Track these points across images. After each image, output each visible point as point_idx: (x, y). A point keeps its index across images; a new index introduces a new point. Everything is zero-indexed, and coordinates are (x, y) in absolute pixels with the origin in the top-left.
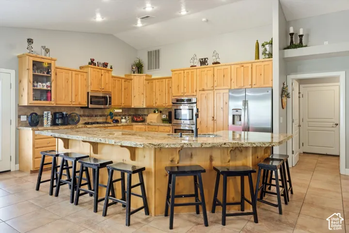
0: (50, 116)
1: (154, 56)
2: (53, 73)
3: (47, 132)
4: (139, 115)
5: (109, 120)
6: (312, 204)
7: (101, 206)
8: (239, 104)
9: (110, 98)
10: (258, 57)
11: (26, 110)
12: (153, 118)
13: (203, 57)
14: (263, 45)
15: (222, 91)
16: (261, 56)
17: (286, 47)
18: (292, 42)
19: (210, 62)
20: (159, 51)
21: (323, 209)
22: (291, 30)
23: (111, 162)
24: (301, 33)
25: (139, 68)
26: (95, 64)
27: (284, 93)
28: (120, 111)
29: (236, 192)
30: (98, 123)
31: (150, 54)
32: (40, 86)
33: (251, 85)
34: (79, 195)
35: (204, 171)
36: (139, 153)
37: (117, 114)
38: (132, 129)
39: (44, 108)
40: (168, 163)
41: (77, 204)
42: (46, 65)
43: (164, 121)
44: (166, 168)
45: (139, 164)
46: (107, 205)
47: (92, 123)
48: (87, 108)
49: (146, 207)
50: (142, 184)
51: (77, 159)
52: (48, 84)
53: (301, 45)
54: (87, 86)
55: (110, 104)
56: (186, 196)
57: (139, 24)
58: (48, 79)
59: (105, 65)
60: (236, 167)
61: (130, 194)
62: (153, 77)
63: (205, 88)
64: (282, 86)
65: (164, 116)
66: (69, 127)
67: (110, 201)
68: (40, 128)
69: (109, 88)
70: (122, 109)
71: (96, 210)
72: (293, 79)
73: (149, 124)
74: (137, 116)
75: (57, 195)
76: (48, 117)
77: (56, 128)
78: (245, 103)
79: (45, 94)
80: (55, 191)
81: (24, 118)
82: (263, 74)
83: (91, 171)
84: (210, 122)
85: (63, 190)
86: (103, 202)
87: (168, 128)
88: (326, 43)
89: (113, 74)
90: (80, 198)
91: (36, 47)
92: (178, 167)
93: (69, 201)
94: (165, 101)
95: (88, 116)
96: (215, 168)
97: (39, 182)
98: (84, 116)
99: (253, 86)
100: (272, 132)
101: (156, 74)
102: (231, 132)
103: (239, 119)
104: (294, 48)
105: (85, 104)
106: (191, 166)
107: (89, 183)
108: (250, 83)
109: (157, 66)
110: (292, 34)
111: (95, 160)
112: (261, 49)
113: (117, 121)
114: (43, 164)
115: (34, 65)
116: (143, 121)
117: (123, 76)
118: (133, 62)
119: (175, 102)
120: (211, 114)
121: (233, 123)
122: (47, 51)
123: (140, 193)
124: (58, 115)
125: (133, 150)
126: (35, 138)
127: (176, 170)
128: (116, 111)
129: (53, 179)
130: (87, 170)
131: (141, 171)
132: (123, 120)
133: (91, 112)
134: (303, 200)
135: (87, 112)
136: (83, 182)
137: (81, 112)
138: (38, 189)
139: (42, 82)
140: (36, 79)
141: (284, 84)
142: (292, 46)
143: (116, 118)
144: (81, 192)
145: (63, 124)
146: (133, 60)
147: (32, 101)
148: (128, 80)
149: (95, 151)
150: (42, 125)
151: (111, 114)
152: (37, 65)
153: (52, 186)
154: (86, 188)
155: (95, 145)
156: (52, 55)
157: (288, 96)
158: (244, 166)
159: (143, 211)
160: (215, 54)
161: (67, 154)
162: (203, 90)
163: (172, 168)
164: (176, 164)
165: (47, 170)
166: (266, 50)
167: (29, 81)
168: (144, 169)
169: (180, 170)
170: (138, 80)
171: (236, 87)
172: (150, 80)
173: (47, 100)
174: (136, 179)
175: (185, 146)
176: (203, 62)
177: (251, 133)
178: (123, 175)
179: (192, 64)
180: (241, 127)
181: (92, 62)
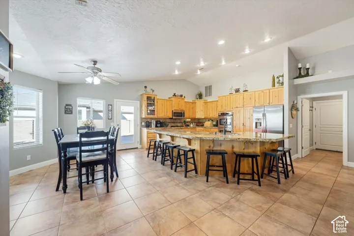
0: (155, 123)
1: (209, 89)
2: (156, 101)
3: (153, 130)
4: (201, 123)
5: (184, 125)
6: (306, 181)
7: (174, 167)
8: (260, 116)
9: (184, 113)
10: (274, 85)
11: (144, 120)
12: (208, 124)
13: (237, 88)
14: (278, 77)
15: (249, 108)
16: (276, 85)
17: (295, 77)
18: (300, 73)
19: (241, 91)
20: (211, 86)
21: (314, 185)
22: (300, 66)
23: (179, 146)
24: (307, 67)
25: (200, 96)
26: (176, 96)
27: (294, 107)
28: (190, 120)
29: (249, 167)
30: (177, 126)
31: (206, 88)
32: (150, 108)
33: (269, 103)
34: (164, 161)
35: (226, 153)
36: (193, 142)
37: (188, 122)
38: (196, 130)
39: (152, 119)
40: (207, 148)
41: (164, 165)
42: (153, 98)
43: (214, 126)
44: (206, 150)
45: (192, 147)
46: (177, 167)
47: (174, 126)
48: (172, 118)
49: (196, 169)
50: (193, 157)
51: (164, 143)
52: (154, 107)
53: (307, 75)
54: (172, 107)
55: (184, 116)
56: (217, 166)
57: (199, 72)
58: (154, 105)
59: (181, 96)
60: (249, 153)
61: (187, 162)
62: (208, 101)
63: (238, 106)
64: (292, 103)
65: (215, 123)
66: (163, 128)
67: (178, 165)
68: (150, 128)
69: (183, 108)
70: (191, 119)
71: (172, 169)
72: (302, 99)
73: (205, 128)
74: (199, 123)
75: (156, 160)
76: (154, 123)
77: (157, 128)
78: (264, 115)
79: (153, 112)
80: (155, 158)
81: (143, 124)
82: (277, 97)
83: (170, 149)
84: (242, 126)
85: (159, 158)
86: (175, 165)
87: (216, 130)
88: (330, 72)
89: (186, 100)
90: (165, 162)
91: (148, 89)
92: (213, 150)
93: (160, 163)
94: (214, 114)
95: (173, 123)
96: (234, 153)
97: (149, 154)
98: (171, 122)
99: (271, 104)
100: (284, 134)
101: (209, 99)
102: (254, 133)
103: (260, 125)
104: (301, 77)
105: (171, 116)
106: (220, 150)
107: (170, 156)
108: (268, 102)
109: (210, 95)
110: (300, 69)
111: (173, 144)
112: (276, 80)
113: (188, 126)
114: (150, 145)
115: (147, 98)
116: (203, 125)
117: (191, 101)
118: (197, 93)
119: (220, 114)
120: (242, 122)
121: (256, 127)
122: (153, 91)
123: (193, 162)
124: (158, 122)
125: (189, 141)
126: (148, 133)
127: (212, 151)
128: (188, 120)
129: (154, 153)
130: (169, 149)
131: (193, 151)
132: (191, 125)
133: (174, 121)
134: (300, 178)
135: (172, 121)
136: (167, 155)
137: (170, 121)
138: (148, 157)
139: (151, 106)
140: (149, 105)
141: (294, 102)
142: (300, 76)
143: (188, 124)
144: (166, 159)
145: (161, 127)
146: (197, 92)
147: (146, 115)
148: (194, 103)
149: (173, 140)
150: (151, 127)
151: (185, 122)
152: (149, 98)
153: (154, 156)
154: (168, 158)
155: (173, 138)
156: (155, 93)
157: (297, 110)
158: (254, 152)
159: (194, 172)
160: (245, 85)
161: (160, 141)
162: (237, 108)
163: (209, 150)
164: (211, 148)
165: (151, 149)
166: (279, 80)
167: (145, 106)
168: (194, 150)
169: (214, 152)
170: (199, 103)
171: (258, 105)
172: (206, 103)
173: (153, 115)
174: (190, 155)
175: (215, 139)
176: (237, 91)
177: (267, 134)
178: (185, 152)
179: (230, 92)
180: (262, 130)
181: (175, 95)
